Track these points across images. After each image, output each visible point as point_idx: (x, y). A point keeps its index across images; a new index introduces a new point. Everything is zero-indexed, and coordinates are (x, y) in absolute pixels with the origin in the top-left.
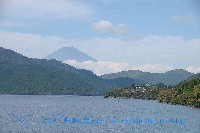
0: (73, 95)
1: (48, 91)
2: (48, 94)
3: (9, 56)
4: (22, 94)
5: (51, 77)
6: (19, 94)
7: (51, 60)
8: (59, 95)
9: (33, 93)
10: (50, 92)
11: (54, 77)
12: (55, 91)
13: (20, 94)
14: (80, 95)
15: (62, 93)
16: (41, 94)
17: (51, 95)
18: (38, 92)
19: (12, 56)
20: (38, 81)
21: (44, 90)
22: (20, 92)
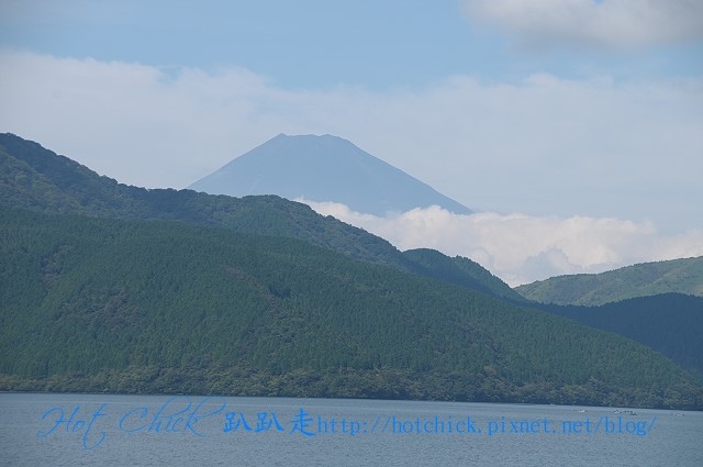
0: (404, 395)
1: (262, 375)
2: (264, 394)
3: (20, 176)
4: (114, 392)
5: (273, 290)
6: (98, 389)
7: (250, 200)
8: (324, 394)
9: (177, 387)
10: (274, 382)
11: (287, 293)
12: (300, 372)
13: (99, 392)
14: (442, 399)
15: (341, 384)
16: (218, 394)
17: (278, 396)
18: (202, 379)
19: (38, 178)
20: (202, 317)
21: (236, 368)
22: (99, 378)
